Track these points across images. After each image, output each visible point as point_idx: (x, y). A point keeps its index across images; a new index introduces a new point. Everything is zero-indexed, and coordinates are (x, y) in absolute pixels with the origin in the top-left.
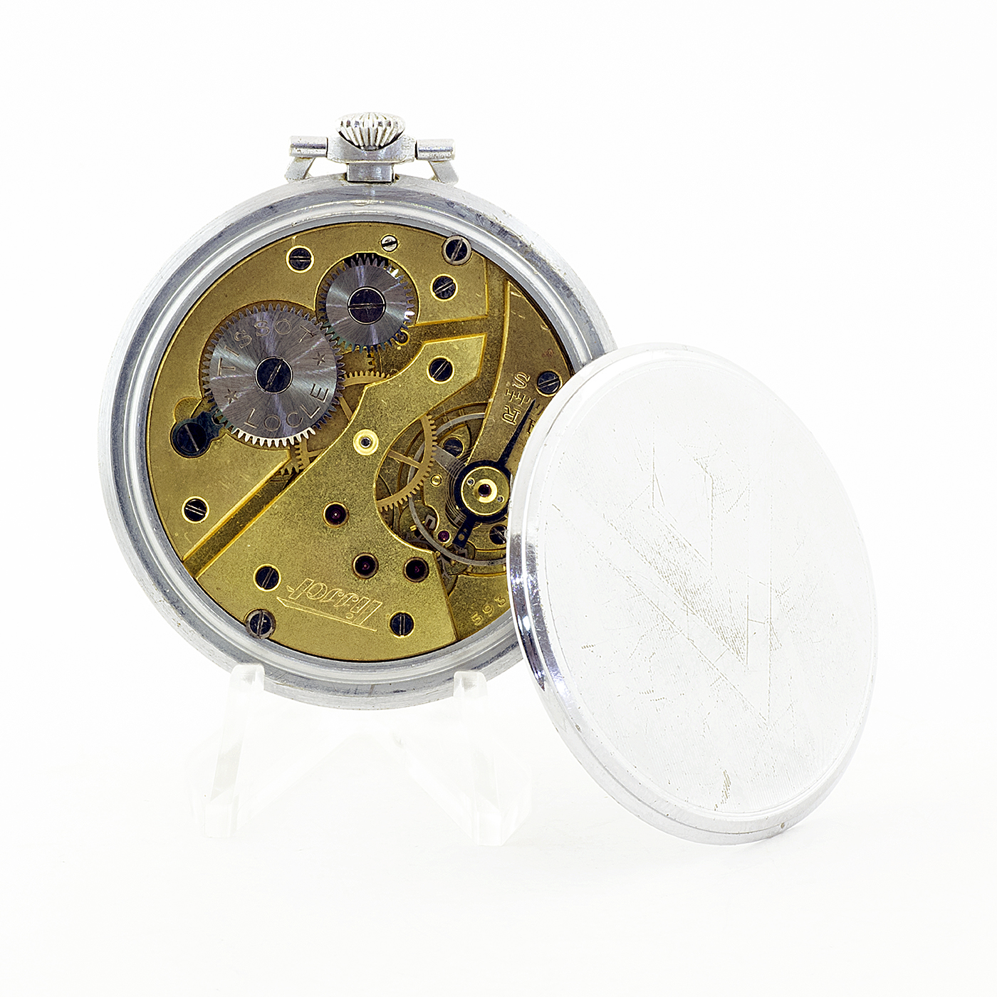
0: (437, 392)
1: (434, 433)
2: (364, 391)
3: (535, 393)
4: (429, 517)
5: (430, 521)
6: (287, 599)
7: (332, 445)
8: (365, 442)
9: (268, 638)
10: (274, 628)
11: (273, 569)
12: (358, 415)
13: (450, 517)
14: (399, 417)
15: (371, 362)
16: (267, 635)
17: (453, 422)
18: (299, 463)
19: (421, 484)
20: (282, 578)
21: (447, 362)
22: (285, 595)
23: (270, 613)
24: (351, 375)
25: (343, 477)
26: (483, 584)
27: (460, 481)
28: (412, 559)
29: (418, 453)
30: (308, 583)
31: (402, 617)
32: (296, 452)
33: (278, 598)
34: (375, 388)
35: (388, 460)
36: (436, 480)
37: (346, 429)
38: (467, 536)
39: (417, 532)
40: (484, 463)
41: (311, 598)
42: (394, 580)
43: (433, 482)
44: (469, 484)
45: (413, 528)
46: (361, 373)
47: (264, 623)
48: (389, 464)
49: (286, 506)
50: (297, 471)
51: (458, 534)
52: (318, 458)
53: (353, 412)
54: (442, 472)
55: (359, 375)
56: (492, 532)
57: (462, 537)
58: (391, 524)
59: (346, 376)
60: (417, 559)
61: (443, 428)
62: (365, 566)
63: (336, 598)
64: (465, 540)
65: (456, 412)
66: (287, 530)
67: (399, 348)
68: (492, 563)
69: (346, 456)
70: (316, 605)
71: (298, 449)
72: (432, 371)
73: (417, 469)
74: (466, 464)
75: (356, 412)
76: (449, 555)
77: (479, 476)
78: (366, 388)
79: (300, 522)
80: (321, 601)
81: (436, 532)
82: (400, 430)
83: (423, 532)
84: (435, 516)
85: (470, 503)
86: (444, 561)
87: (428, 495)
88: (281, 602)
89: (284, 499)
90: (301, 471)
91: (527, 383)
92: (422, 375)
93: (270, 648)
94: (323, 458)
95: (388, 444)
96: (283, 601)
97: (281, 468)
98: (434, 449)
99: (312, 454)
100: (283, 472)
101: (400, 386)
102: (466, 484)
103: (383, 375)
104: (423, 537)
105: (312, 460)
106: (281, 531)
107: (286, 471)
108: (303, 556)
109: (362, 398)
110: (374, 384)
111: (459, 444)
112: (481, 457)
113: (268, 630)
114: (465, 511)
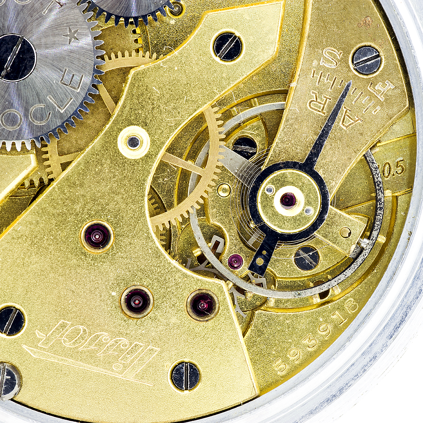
0: (224, 75)
1: (221, 129)
2: (130, 76)
3: (350, 74)
4: (215, 238)
5: (217, 244)
6: (36, 347)
7: (90, 147)
8: (133, 142)
9: (12, 400)
10: (20, 386)
11: (17, 309)
12: (124, 106)
13: (243, 238)
14: (175, 108)
15: (137, 40)
16: (11, 395)
17: (244, 115)
18: (48, 170)
19: (205, 195)
20: (30, 321)
21: (235, 37)
22: (34, 343)
23: (14, 367)
24: (113, 56)
25: (104, 188)
26: (288, 322)
27: (255, 190)
28: (197, 292)
29: (201, 156)
30: (63, 326)
31: (186, 367)
32: (44, 156)
33: (24, 347)
34: (144, 72)
35: (163, 166)
36: (225, 190)
37: (108, 126)
38: (267, 260)
39: (202, 258)
40: (287, 165)
41: (68, 345)
42: (174, 320)
43: (221, 193)
44: (267, 193)
45: (197, 253)
46: (127, 53)
47: (7, 379)
48: (164, 171)
49: (32, 227)
50: (46, 181)
51: (256, 257)
52: (73, 165)
53: (116, 103)
54: (231, 179)
55: (123, 56)
56: (297, 254)
57: (260, 262)
58: (168, 247)
59: (106, 57)
60: (204, 291)
61: (231, 123)
62: (137, 302)
63: (100, 345)
64: (265, 266)
65: (247, 103)
66: (34, 259)
67: (172, 22)
68: (299, 294)
69: (109, 161)
70: (74, 354)
71: (47, 153)
72: (218, 48)
73: (199, 177)
74: (263, 168)
75: (121, 103)
76: (243, 285)
77: (280, 182)
78: (132, 72)
79: (51, 248)
80: (80, 349)
81: (225, 257)
82: (177, 125)
83: (210, 257)
84: (223, 236)
85: (270, 217)
86: (237, 295)
87: (215, 210)
88: (29, 351)
89: (29, 219)
90: (51, 180)
91: (339, 61)
92: (205, 54)
93: (14, 412)
94: (79, 164)
95: (163, 143)
96: (31, 351)
97: (24, 179)
98: (221, 150)
99: (64, 159)
100: (27, 184)
101: (176, 68)
102: (264, 194)
103: (155, 55)
104: (209, 263)
105: (64, 166)
106: (26, 259)
107: (32, 183)
108: (56, 291)
109: (128, 85)
110: (142, 67)
111: (251, 143)
112: (283, 158)
113: (12, 388)
114: (264, 228)
